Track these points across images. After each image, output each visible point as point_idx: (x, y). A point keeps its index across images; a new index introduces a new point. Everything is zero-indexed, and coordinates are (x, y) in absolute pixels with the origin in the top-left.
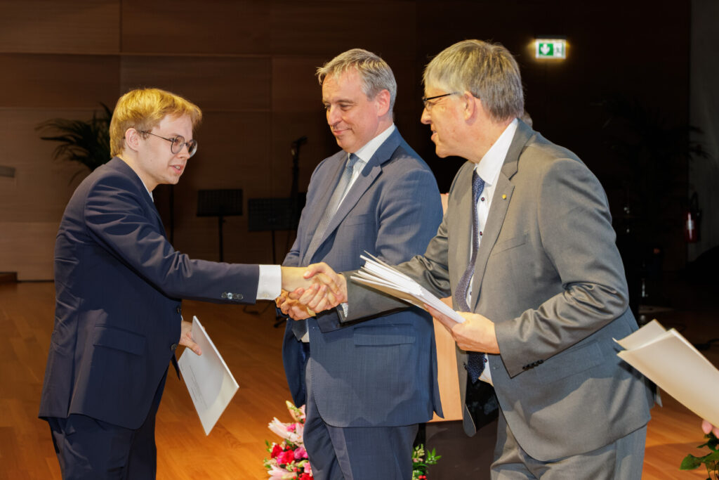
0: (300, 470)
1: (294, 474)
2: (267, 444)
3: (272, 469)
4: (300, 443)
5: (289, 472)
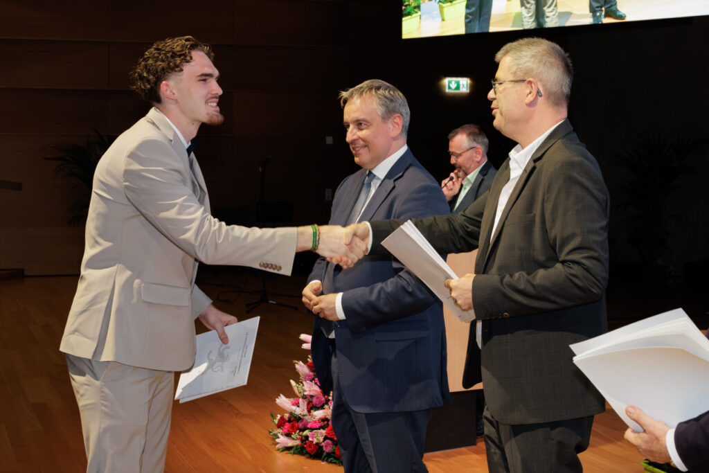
0: (304, 438)
1: (298, 442)
2: (273, 417)
3: (279, 438)
4: (304, 416)
5: (294, 439)
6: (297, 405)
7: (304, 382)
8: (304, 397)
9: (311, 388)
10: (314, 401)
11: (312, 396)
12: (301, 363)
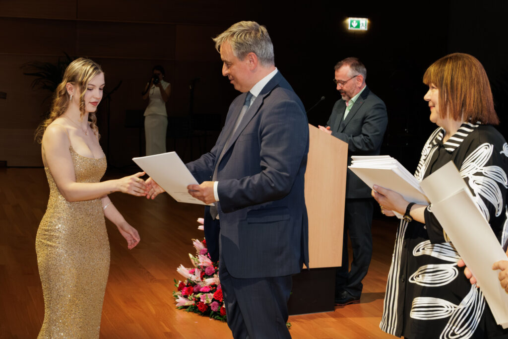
0: (197, 299)
1: (193, 302)
2: (175, 281)
3: (178, 298)
4: (198, 282)
5: (189, 300)
6: (193, 273)
7: (199, 256)
8: (199, 268)
9: (204, 261)
10: (207, 270)
11: (205, 267)
12: (197, 240)
